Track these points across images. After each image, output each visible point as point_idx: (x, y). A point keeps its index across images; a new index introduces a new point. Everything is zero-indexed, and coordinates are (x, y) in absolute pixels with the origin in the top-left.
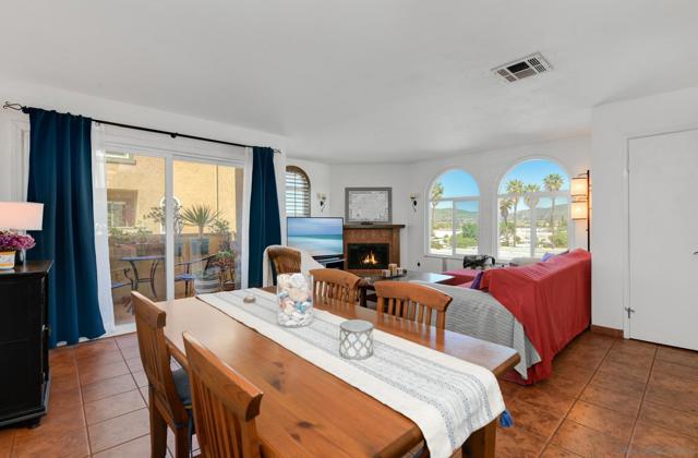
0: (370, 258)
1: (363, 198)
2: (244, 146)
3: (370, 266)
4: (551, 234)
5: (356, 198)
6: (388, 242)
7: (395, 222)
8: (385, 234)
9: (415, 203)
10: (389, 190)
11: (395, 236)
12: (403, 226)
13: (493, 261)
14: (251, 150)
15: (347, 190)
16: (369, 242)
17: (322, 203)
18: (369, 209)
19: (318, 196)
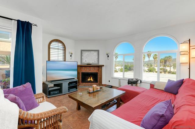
0: (90, 78)
1: (88, 54)
2: (12, 19)
3: (90, 82)
4: (148, 68)
5: (85, 54)
6: (97, 72)
7: (100, 64)
8: (97, 68)
9: (108, 56)
10: (98, 51)
11: (100, 70)
12: (103, 66)
13: (141, 81)
14: (16, 22)
15: (82, 51)
16: (90, 72)
17: (71, 56)
18: (90, 59)
19: (70, 53)
